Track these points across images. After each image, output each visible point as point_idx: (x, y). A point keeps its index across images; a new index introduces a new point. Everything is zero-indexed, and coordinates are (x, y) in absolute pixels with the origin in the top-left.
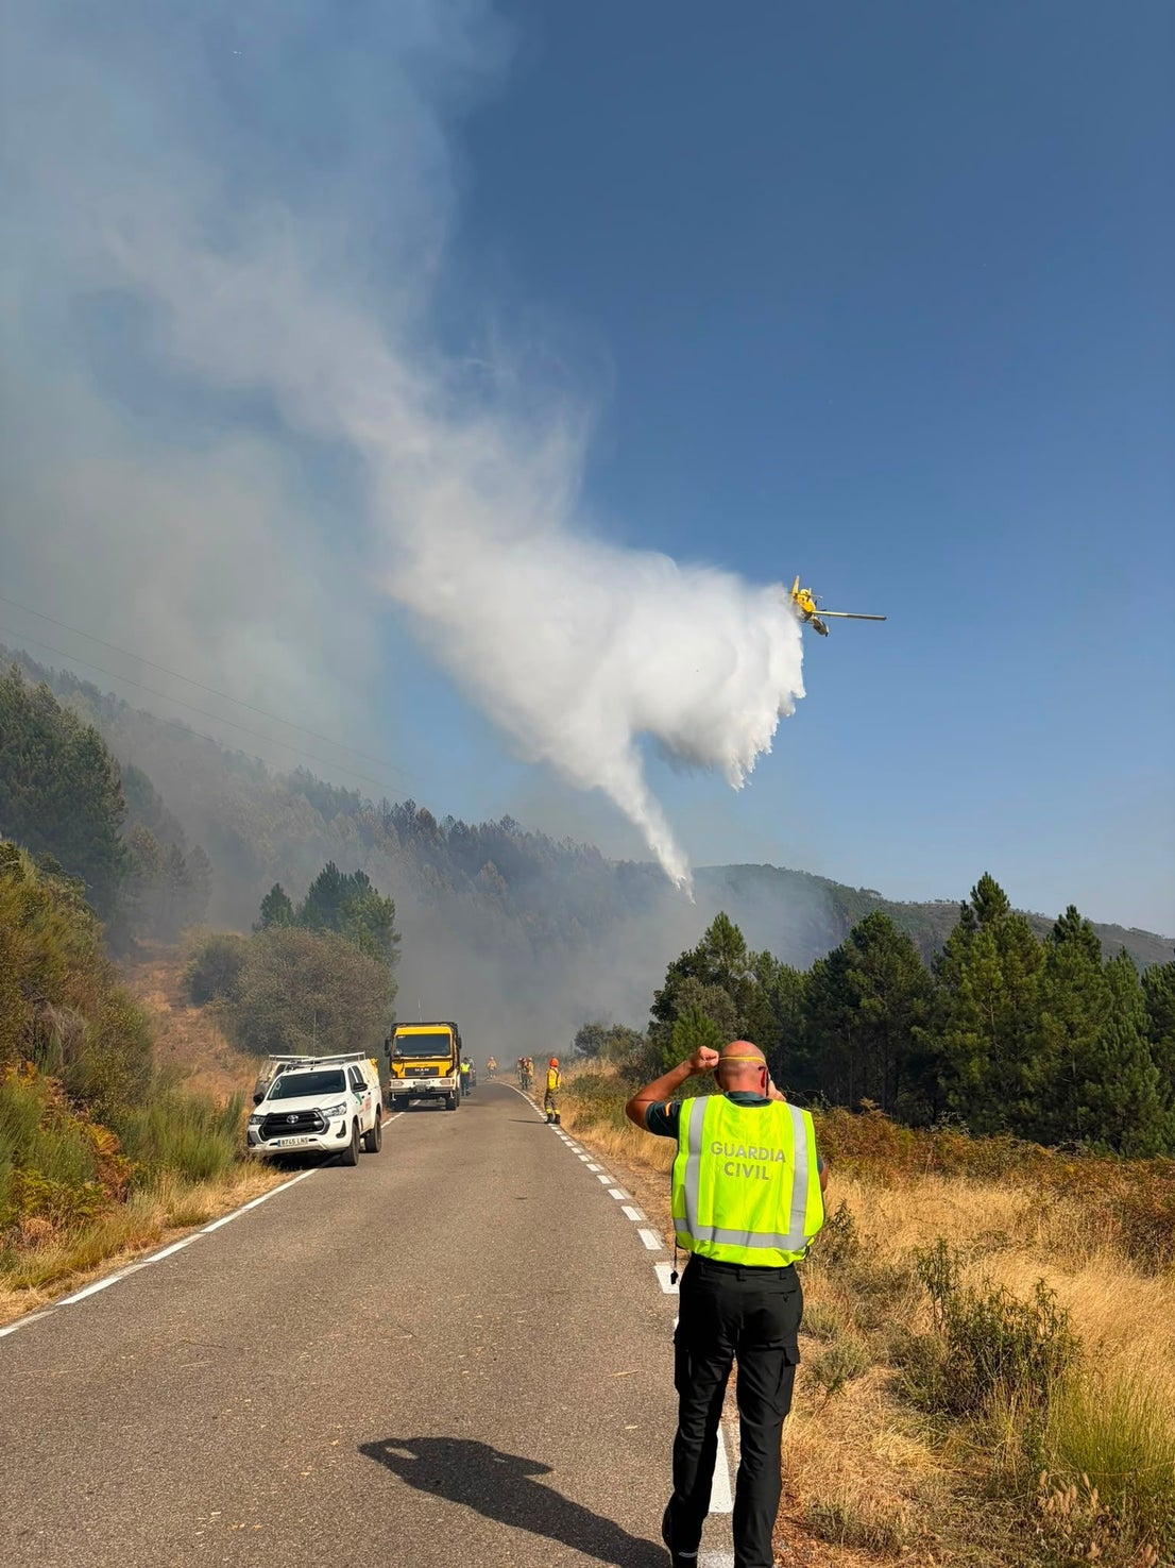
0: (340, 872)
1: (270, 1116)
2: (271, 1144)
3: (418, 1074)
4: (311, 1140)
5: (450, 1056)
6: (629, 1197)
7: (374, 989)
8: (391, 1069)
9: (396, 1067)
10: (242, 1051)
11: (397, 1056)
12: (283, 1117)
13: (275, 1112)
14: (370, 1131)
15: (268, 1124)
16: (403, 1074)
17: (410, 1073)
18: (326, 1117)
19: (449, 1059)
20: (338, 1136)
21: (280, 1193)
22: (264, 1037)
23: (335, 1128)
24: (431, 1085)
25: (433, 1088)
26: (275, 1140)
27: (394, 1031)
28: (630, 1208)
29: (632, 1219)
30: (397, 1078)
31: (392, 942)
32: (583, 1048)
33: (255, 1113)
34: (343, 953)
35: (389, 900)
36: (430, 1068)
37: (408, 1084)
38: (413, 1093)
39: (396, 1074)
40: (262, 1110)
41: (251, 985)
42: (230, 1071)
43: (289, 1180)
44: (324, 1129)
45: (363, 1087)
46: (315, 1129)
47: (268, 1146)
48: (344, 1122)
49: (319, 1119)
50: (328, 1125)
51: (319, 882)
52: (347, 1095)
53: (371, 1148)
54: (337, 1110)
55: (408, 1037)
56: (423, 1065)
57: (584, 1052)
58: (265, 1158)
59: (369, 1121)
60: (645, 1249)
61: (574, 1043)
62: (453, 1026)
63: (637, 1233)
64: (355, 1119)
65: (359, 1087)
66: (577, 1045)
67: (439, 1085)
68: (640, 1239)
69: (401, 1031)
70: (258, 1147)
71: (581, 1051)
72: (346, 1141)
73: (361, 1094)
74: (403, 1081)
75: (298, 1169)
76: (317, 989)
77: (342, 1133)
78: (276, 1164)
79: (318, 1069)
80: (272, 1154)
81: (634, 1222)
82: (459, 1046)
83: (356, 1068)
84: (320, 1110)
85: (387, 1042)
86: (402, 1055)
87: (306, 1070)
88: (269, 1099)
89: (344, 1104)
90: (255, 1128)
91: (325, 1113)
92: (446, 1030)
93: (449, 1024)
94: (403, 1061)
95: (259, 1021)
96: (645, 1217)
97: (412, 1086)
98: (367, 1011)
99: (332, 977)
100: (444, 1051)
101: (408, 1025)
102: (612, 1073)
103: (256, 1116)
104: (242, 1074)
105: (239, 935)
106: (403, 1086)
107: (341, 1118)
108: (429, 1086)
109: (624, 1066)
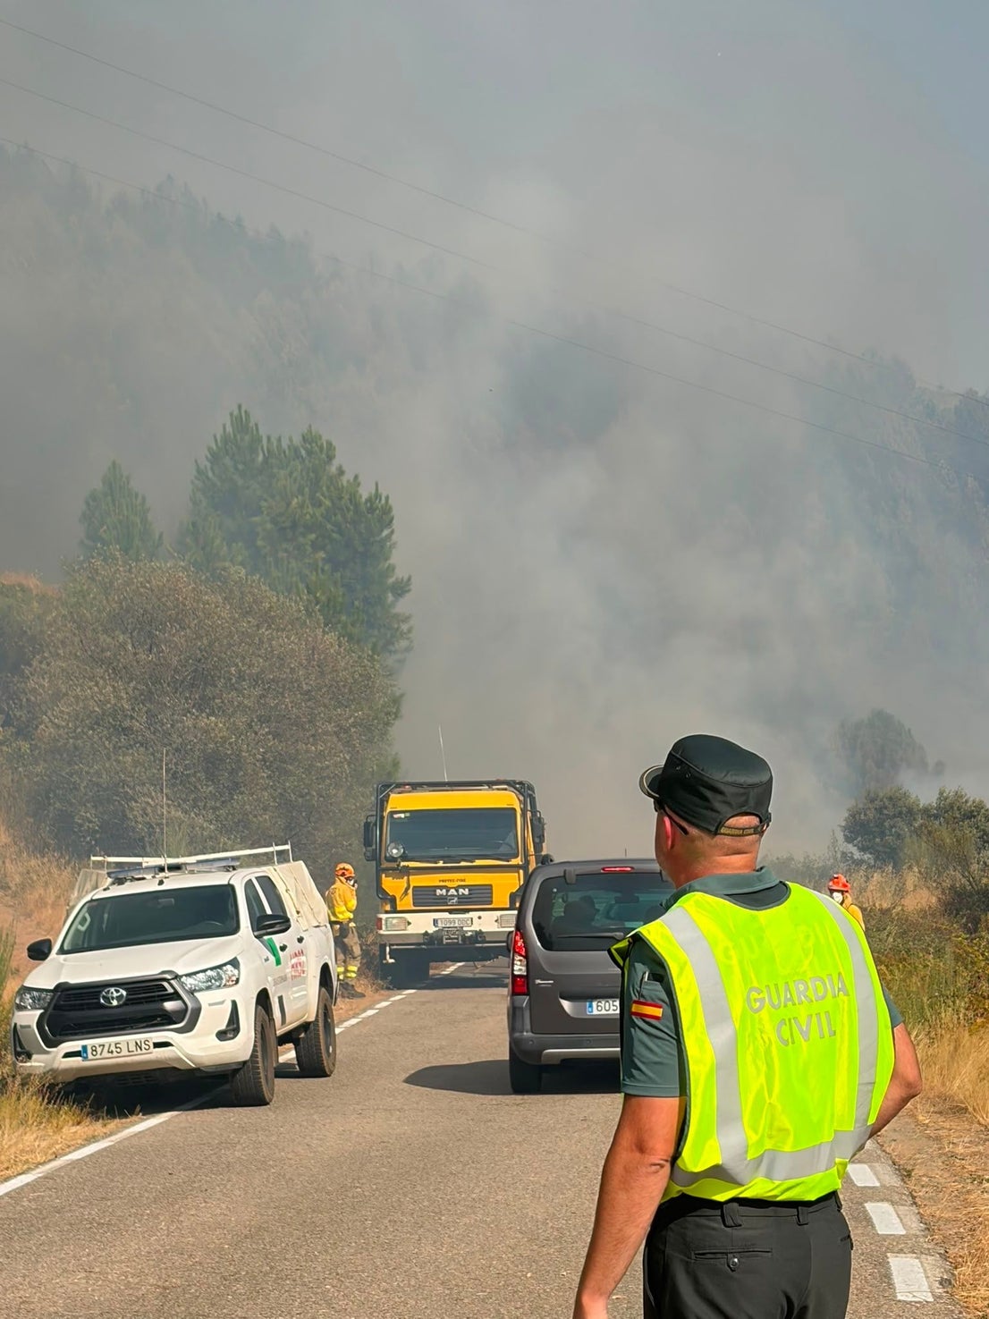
0: (263, 432)
1: (62, 988)
2: (68, 1055)
3: (443, 900)
4: (157, 1045)
5: (517, 861)
6: (894, 1181)
7: (340, 705)
8: (380, 889)
9: (391, 884)
10: (41, 849)
11: (393, 859)
12: (90, 993)
13: (73, 981)
14: (305, 1027)
15: (56, 1007)
16: (406, 902)
17: (426, 899)
18: (192, 992)
19: (516, 868)
20: (222, 1035)
21: (74, 1164)
22: (88, 816)
23: (213, 1015)
24: (476, 927)
25: (479, 933)
26: (74, 1045)
27: (382, 803)
28: (886, 1206)
29: (881, 1230)
30: (394, 911)
31: (390, 597)
32: (863, 849)
33: (27, 984)
34: (267, 619)
35: (377, 496)
36: (471, 887)
37: (422, 924)
38: (434, 948)
39: (393, 900)
40: (45, 977)
41: (58, 696)
42: (14, 895)
43: (106, 1136)
44: (187, 1019)
45: (282, 923)
46: (167, 1019)
47: (60, 1058)
48: (234, 1003)
49: (175, 996)
50: (197, 1012)
51: (215, 458)
52: (244, 940)
53: (312, 1067)
54: (217, 977)
55: (418, 816)
56: (454, 879)
57: (867, 856)
58: (52, 1086)
59: (301, 1002)
60: (893, 1298)
61: (840, 836)
62: (524, 789)
63: (884, 1264)
64: (263, 998)
65: (271, 922)
66: (848, 840)
67: (494, 928)
68: (887, 1276)
69: (401, 803)
70: (38, 1063)
71: (857, 855)
72: (241, 1048)
73: (278, 939)
74: (408, 916)
75: (132, 1113)
76: (204, 705)
77: (232, 1029)
78: (79, 1102)
79: (174, 882)
80: (70, 1078)
81: (885, 1237)
82: (539, 838)
83: (267, 883)
84: (177, 977)
85: (367, 825)
86: (404, 858)
87: (150, 885)
88: (62, 951)
89: (234, 963)
90: (29, 1018)
91: (189, 982)
92: (505, 799)
93: (511, 784)
94: (407, 872)
95: (75, 778)
96: (916, 1226)
97: (432, 929)
98: (320, 756)
99: (241, 677)
100: (503, 849)
101: (416, 786)
102: (924, 903)
103: (30, 990)
104: (41, 903)
105: (32, 583)
106: (411, 930)
107: (226, 995)
108: (469, 930)
109: (952, 887)
